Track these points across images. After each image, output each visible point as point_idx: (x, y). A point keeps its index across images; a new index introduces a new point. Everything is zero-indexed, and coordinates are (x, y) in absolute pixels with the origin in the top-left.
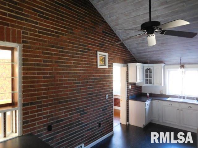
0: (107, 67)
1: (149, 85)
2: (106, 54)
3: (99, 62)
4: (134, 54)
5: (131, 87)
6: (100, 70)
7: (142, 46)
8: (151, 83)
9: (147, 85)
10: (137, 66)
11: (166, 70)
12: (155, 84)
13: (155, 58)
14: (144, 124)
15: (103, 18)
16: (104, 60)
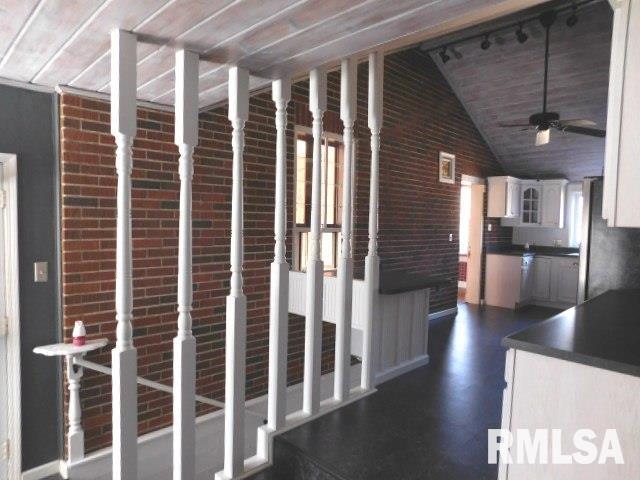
0: (452, 182)
1: (529, 225)
2: (453, 156)
3: (441, 172)
4: (500, 157)
5: (493, 228)
6: (442, 185)
7: (521, 142)
8: (534, 221)
9: (526, 224)
10: (507, 184)
11: (570, 193)
12: (545, 224)
13: (547, 166)
14: (518, 301)
15: (450, 88)
16: (448, 168)
